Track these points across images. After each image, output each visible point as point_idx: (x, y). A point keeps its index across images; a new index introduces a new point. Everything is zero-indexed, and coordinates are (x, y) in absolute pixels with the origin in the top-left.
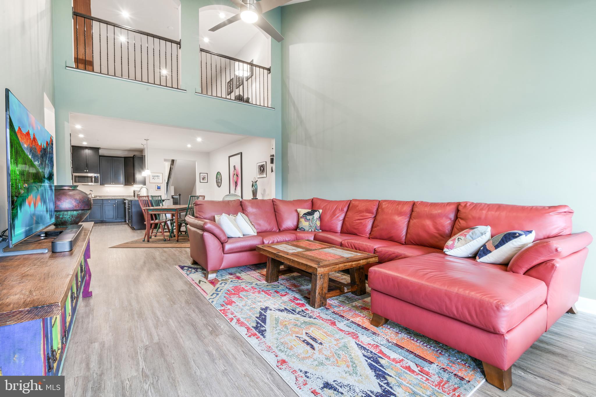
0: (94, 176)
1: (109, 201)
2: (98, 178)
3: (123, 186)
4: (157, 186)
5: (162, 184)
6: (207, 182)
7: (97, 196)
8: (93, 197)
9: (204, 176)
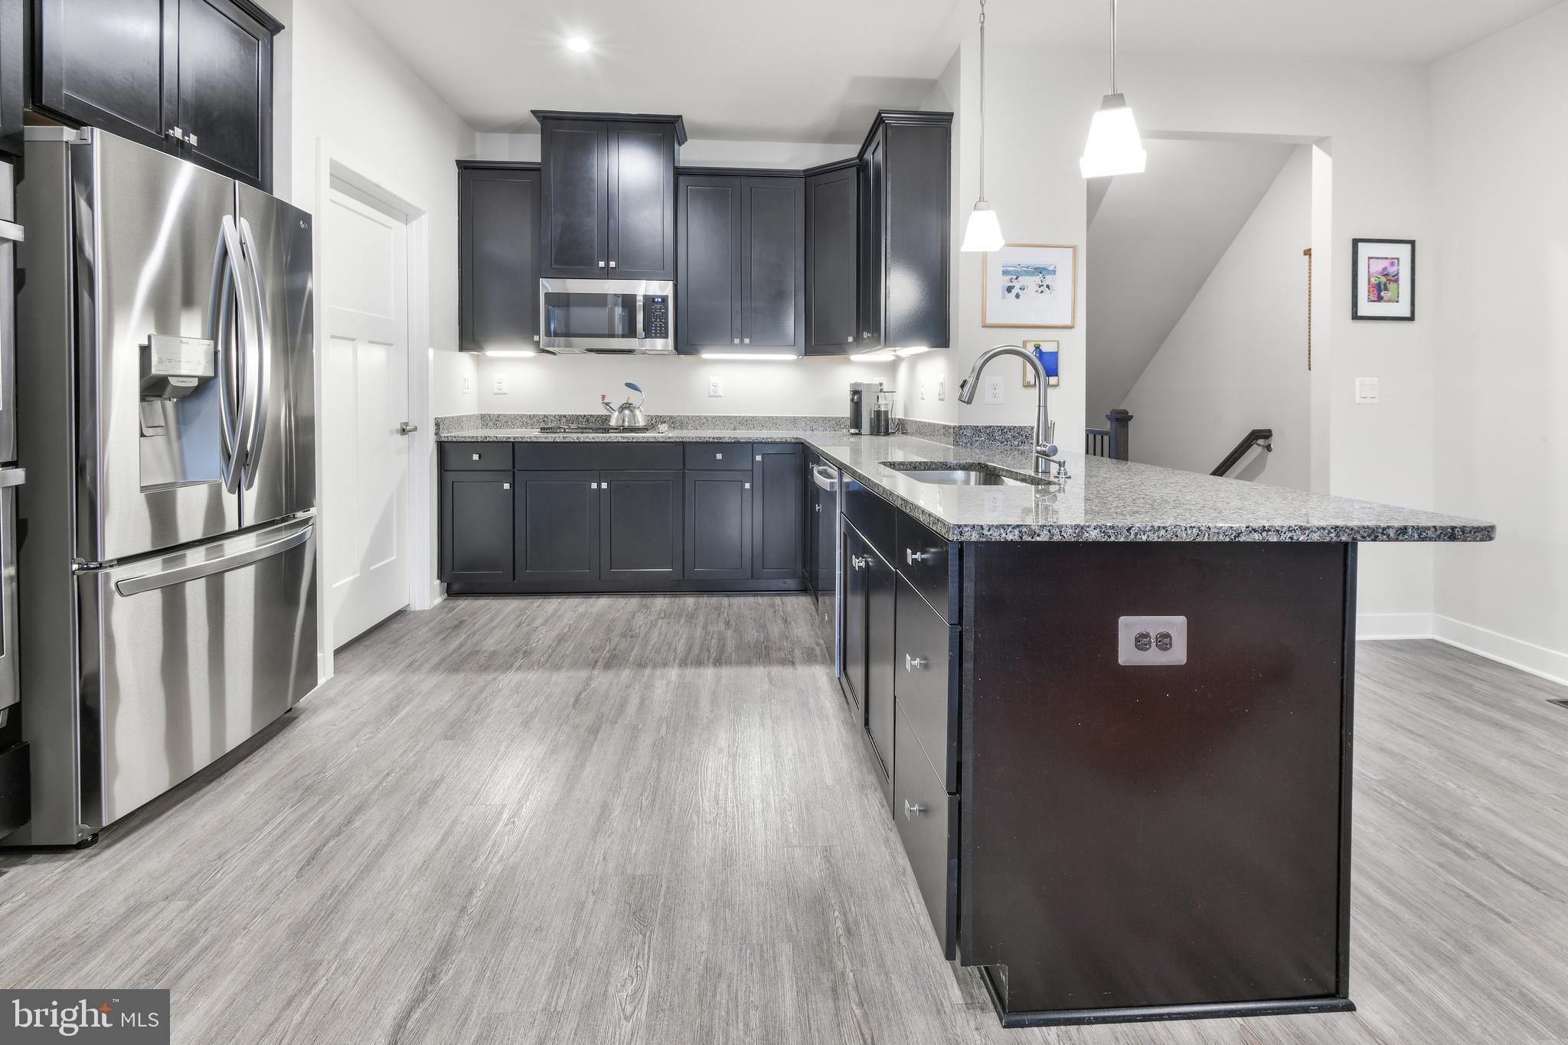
0: (645, 297)
1: (719, 456)
2: (666, 308)
3: (792, 357)
5: (1073, 330)
6: (1408, 315)
7: (661, 420)
8: (641, 422)
9: (1386, 263)
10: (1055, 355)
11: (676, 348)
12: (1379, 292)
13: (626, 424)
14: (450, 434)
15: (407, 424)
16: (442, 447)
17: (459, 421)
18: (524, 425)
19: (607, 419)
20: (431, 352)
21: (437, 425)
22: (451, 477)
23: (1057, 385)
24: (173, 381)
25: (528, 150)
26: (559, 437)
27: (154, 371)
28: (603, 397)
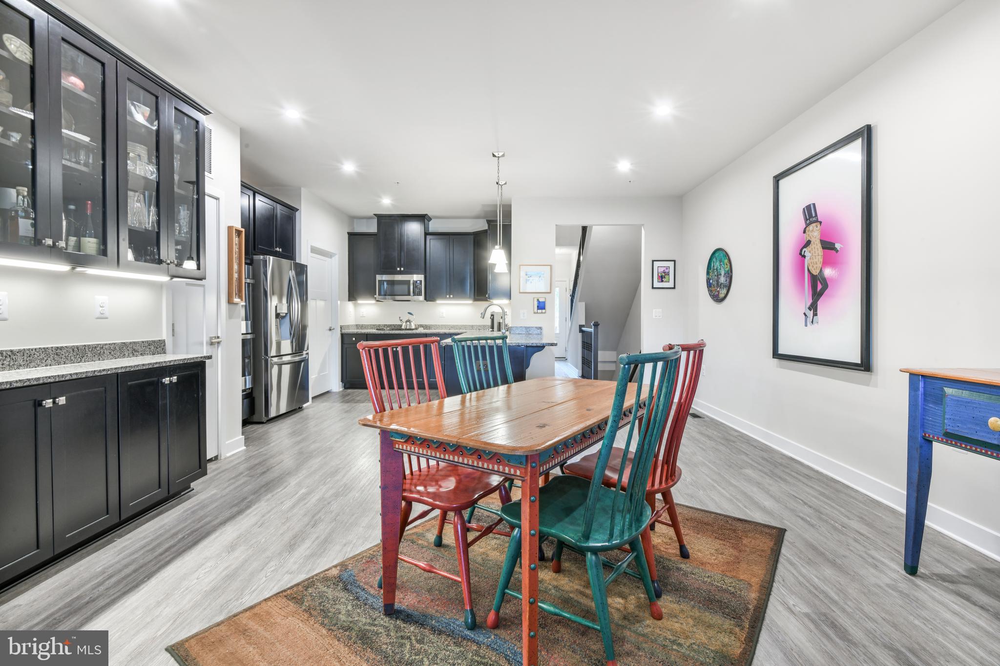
0: (414, 281)
2: (421, 285)
4: (538, 300)
5: (551, 294)
6: (673, 287)
7: (421, 326)
8: (413, 327)
9: (665, 268)
10: (544, 303)
11: (426, 299)
12: (662, 278)
13: (408, 327)
14: (345, 331)
15: (331, 327)
16: (342, 335)
17: (348, 326)
18: (372, 328)
19: (401, 326)
20: (339, 302)
21: (341, 328)
22: (345, 346)
23: (545, 313)
24: (281, 314)
25: (373, 228)
26: (382, 332)
27: (278, 312)
28: (400, 318)
